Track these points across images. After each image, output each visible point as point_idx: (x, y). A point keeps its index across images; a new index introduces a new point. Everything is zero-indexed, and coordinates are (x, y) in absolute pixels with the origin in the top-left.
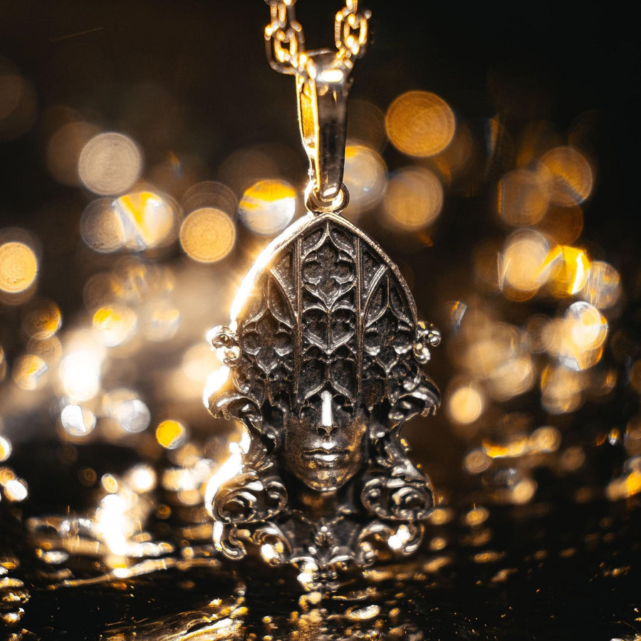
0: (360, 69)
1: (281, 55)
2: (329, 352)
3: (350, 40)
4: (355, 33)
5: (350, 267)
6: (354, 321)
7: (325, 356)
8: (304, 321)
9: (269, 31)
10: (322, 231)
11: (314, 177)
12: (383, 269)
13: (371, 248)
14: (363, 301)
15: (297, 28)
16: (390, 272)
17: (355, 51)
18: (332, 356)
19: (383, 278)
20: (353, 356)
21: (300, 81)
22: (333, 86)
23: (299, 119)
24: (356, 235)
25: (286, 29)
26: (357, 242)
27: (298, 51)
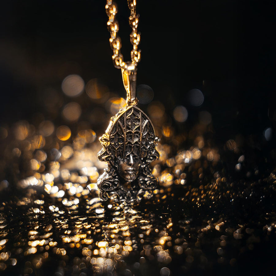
0: (139, 65)
1: (117, 63)
2: (133, 143)
3: (135, 58)
4: (137, 56)
5: (139, 120)
6: (140, 135)
7: (132, 144)
8: (126, 135)
9: (113, 57)
10: (131, 110)
11: (128, 96)
12: (147, 121)
13: (144, 115)
14: (142, 129)
15: (121, 56)
16: (149, 122)
17: (137, 61)
18: (134, 144)
19: (147, 123)
20: (139, 144)
21: (123, 70)
22: (132, 71)
23: (123, 80)
24: (140, 111)
25: (118, 56)
26: (140, 113)
27: (122, 62)
